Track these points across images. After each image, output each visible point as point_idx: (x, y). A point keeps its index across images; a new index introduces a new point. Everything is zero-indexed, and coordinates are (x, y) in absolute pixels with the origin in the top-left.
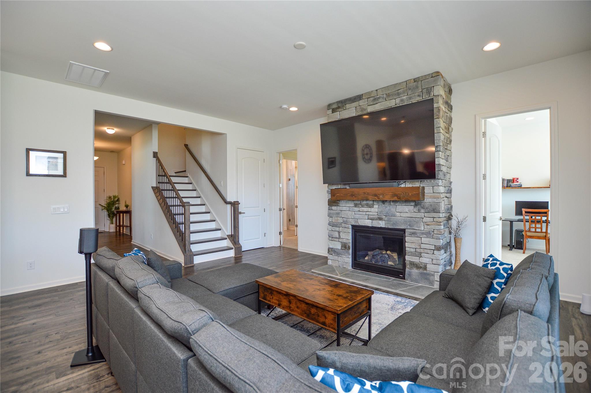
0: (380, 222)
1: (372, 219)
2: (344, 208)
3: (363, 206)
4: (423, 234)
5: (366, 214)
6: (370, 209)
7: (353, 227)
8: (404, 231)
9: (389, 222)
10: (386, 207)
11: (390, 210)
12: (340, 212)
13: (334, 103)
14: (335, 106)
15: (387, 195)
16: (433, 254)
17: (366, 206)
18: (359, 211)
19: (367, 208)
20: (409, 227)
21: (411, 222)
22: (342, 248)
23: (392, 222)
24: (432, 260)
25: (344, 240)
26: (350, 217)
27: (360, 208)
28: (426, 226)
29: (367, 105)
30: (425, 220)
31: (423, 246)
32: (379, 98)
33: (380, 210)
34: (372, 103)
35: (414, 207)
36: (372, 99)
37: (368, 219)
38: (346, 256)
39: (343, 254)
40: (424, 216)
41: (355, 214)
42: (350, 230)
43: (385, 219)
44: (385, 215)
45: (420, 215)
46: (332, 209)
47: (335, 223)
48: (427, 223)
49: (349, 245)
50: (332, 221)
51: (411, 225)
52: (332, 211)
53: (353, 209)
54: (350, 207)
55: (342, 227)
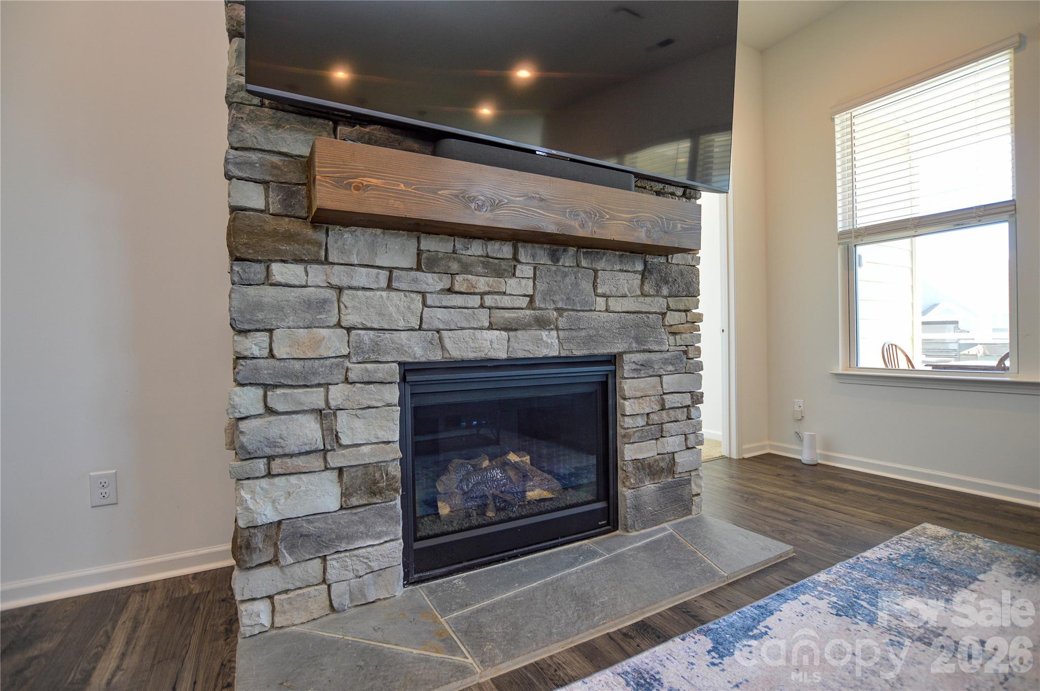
0: (543, 335)
1: (508, 328)
2: (362, 277)
3: (466, 270)
4: (666, 362)
5: (482, 306)
6: (500, 280)
7: (409, 373)
8: (613, 360)
9: (574, 334)
11: (577, 284)
12: (331, 294)
16: (689, 418)
17: (480, 269)
19: (487, 275)
20: (632, 346)
22: (354, 501)
24: (686, 439)
25: (365, 449)
26: (402, 324)
27: (456, 280)
28: (671, 339)
30: (671, 318)
31: (670, 400)
33: (541, 286)
35: (644, 278)
37: (491, 327)
38: (379, 535)
39: (362, 528)
40: (668, 308)
41: (424, 304)
42: (393, 394)
43: (562, 322)
44: (560, 305)
45: (658, 304)
46: (268, 281)
47: (297, 365)
48: (673, 329)
49: (395, 470)
50: (272, 355)
51: (637, 340)
52: (268, 294)
53: (415, 280)
54: (391, 270)
55: (347, 381)
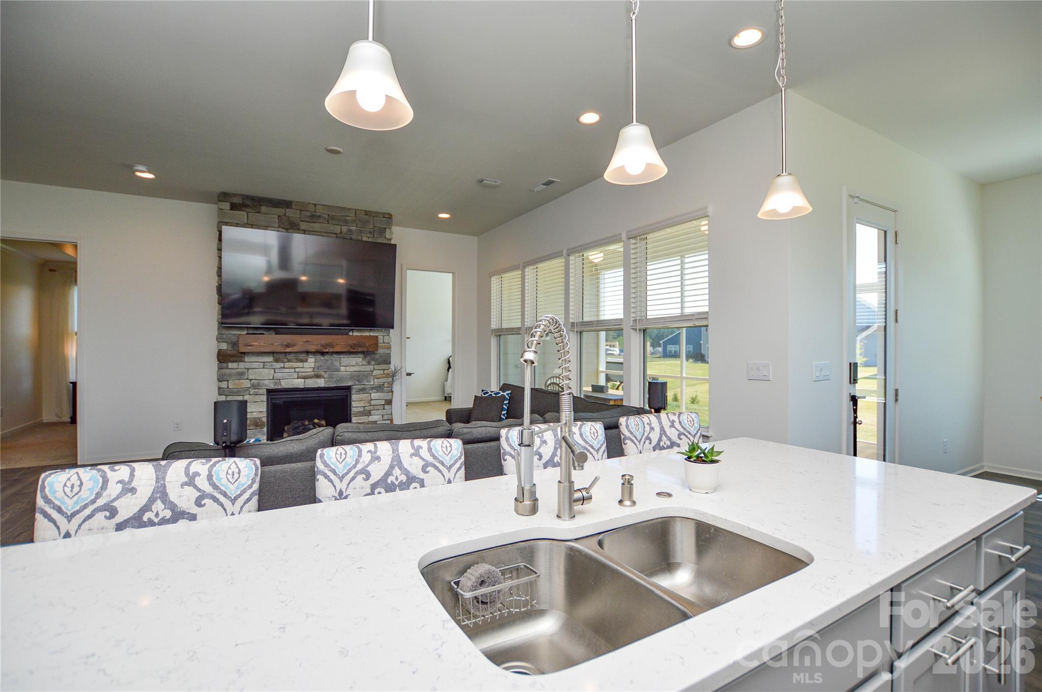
0: (318, 380)
1: (305, 378)
2: (255, 365)
3: (289, 361)
5: (295, 372)
6: (302, 363)
7: (269, 392)
8: (348, 389)
9: (331, 379)
10: (327, 360)
11: (333, 363)
12: (246, 371)
13: (235, 195)
14: (237, 200)
15: (337, 345)
16: (384, 409)
17: (294, 361)
18: (284, 368)
19: (297, 362)
20: (357, 383)
21: (360, 377)
22: (251, 428)
23: (335, 379)
24: (383, 417)
25: (254, 413)
26: (266, 378)
27: (286, 364)
28: (376, 380)
29: (299, 220)
30: (375, 373)
31: (373, 402)
32: (319, 216)
33: (318, 364)
34: (307, 220)
35: (363, 359)
36: (308, 213)
37: (298, 378)
39: (253, 435)
40: (374, 369)
41: (275, 372)
42: (264, 398)
43: (325, 376)
44: (325, 370)
45: (370, 368)
46: (227, 368)
47: (235, 390)
48: (377, 377)
49: (265, 420)
50: (228, 387)
51: (358, 381)
52: (228, 371)
53: (272, 365)
54: (264, 362)
55: (250, 394)
